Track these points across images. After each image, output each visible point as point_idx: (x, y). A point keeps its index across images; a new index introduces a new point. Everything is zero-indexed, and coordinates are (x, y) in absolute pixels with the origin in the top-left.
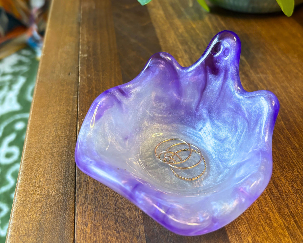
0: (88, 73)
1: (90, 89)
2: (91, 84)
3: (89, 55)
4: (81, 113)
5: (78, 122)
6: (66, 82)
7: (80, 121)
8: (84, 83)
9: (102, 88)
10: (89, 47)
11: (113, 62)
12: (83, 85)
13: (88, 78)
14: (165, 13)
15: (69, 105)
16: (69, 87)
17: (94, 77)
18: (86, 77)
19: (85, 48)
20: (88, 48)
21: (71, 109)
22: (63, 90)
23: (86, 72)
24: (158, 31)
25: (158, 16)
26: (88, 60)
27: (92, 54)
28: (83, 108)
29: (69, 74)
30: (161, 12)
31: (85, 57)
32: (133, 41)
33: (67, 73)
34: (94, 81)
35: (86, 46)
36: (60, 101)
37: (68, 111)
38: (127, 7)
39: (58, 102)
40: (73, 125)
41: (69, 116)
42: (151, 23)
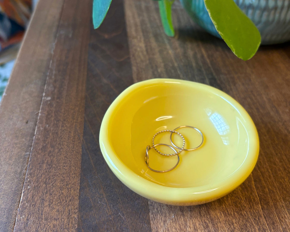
0: (47, 123)
1: (45, 144)
2: (47, 138)
3: (53, 99)
4: (28, 178)
5: (23, 191)
6: (21, 133)
7: (26, 189)
8: (39, 137)
9: (58, 144)
10: (55, 87)
11: (77, 109)
12: (38, 139)
13: (45, 129)
14: (146, 46)
15: (18, 164)
16: (24, 140)
17: (52, 129)
18: (43, 128)
19: (51, 88)
20: (53, 89)
21: (19, 171)
22: (16, 144)
23: (44, 121)
24: (134, 69)
25: (138, 49)
26: (51, 105)
27: (56, 96)
28: (32, 171)
29: (27, 123)
30: (142, 45)
31: (48, 101)
32: (105, 81)
33: (25, 121)
34: (51, 134)
35: (51, 85)
36: (10, 158)
37: (16, 172)
38: (106, 36)
39: (8, 160)
40: (18, 192)
41: (16, 180)
42: (129, 58)
